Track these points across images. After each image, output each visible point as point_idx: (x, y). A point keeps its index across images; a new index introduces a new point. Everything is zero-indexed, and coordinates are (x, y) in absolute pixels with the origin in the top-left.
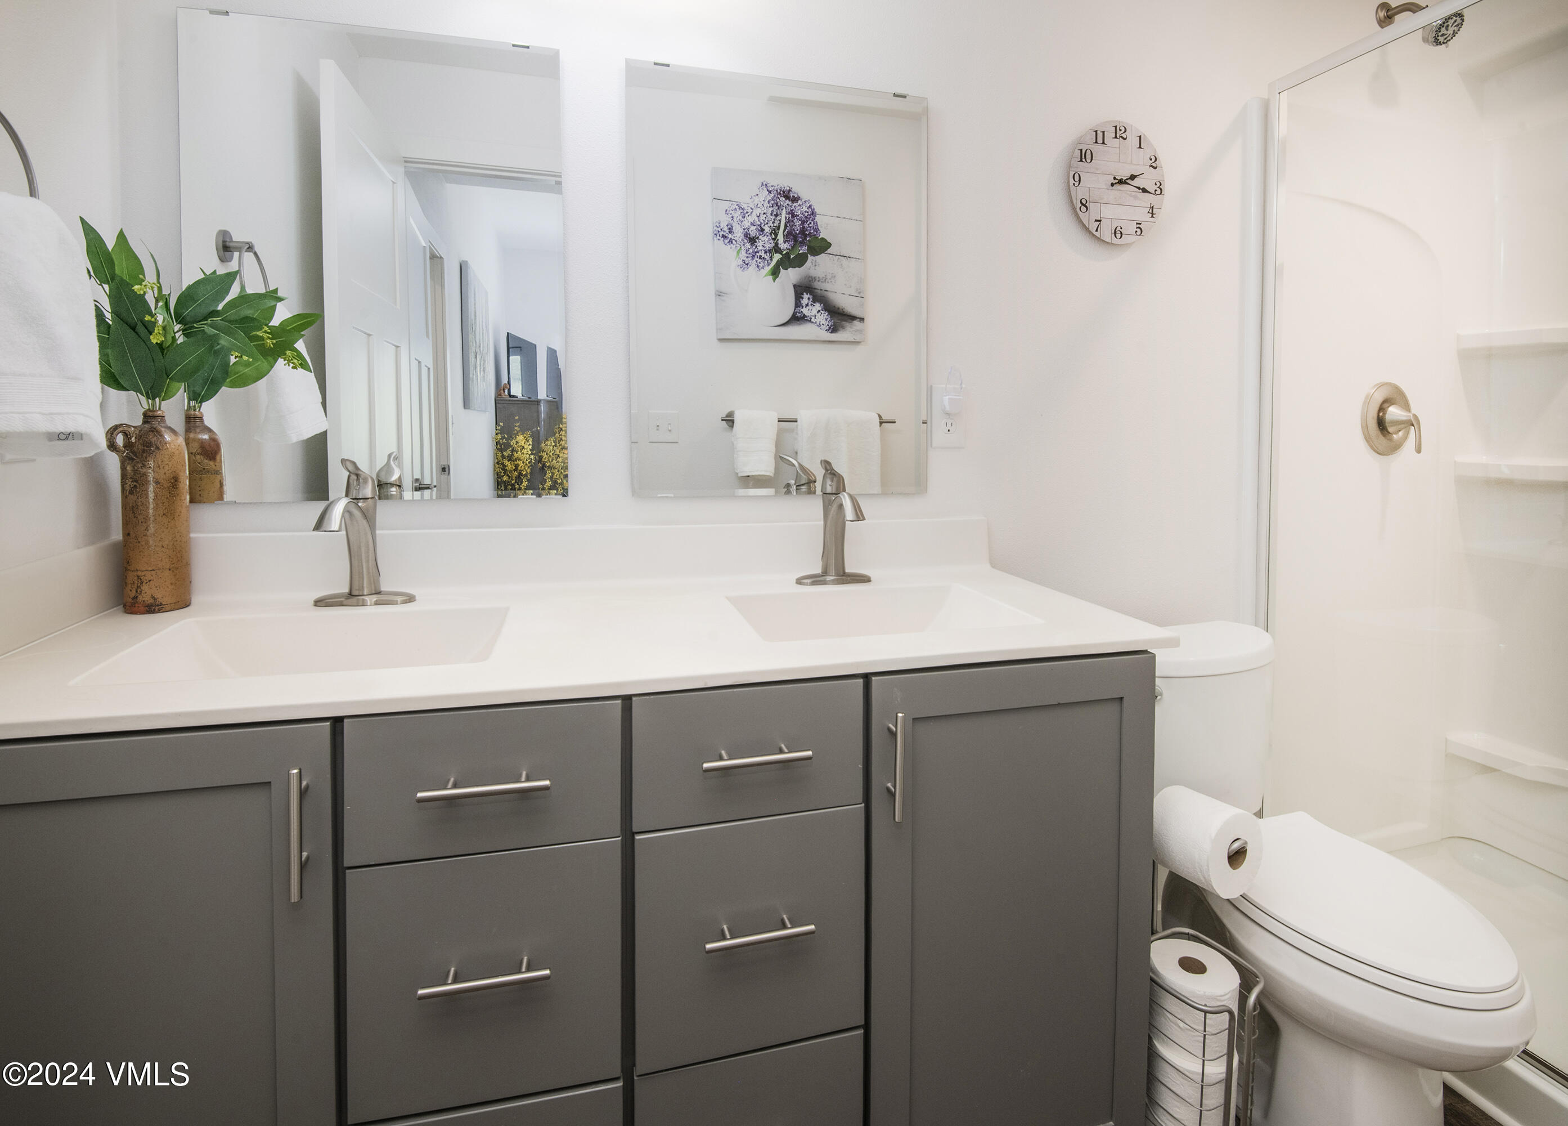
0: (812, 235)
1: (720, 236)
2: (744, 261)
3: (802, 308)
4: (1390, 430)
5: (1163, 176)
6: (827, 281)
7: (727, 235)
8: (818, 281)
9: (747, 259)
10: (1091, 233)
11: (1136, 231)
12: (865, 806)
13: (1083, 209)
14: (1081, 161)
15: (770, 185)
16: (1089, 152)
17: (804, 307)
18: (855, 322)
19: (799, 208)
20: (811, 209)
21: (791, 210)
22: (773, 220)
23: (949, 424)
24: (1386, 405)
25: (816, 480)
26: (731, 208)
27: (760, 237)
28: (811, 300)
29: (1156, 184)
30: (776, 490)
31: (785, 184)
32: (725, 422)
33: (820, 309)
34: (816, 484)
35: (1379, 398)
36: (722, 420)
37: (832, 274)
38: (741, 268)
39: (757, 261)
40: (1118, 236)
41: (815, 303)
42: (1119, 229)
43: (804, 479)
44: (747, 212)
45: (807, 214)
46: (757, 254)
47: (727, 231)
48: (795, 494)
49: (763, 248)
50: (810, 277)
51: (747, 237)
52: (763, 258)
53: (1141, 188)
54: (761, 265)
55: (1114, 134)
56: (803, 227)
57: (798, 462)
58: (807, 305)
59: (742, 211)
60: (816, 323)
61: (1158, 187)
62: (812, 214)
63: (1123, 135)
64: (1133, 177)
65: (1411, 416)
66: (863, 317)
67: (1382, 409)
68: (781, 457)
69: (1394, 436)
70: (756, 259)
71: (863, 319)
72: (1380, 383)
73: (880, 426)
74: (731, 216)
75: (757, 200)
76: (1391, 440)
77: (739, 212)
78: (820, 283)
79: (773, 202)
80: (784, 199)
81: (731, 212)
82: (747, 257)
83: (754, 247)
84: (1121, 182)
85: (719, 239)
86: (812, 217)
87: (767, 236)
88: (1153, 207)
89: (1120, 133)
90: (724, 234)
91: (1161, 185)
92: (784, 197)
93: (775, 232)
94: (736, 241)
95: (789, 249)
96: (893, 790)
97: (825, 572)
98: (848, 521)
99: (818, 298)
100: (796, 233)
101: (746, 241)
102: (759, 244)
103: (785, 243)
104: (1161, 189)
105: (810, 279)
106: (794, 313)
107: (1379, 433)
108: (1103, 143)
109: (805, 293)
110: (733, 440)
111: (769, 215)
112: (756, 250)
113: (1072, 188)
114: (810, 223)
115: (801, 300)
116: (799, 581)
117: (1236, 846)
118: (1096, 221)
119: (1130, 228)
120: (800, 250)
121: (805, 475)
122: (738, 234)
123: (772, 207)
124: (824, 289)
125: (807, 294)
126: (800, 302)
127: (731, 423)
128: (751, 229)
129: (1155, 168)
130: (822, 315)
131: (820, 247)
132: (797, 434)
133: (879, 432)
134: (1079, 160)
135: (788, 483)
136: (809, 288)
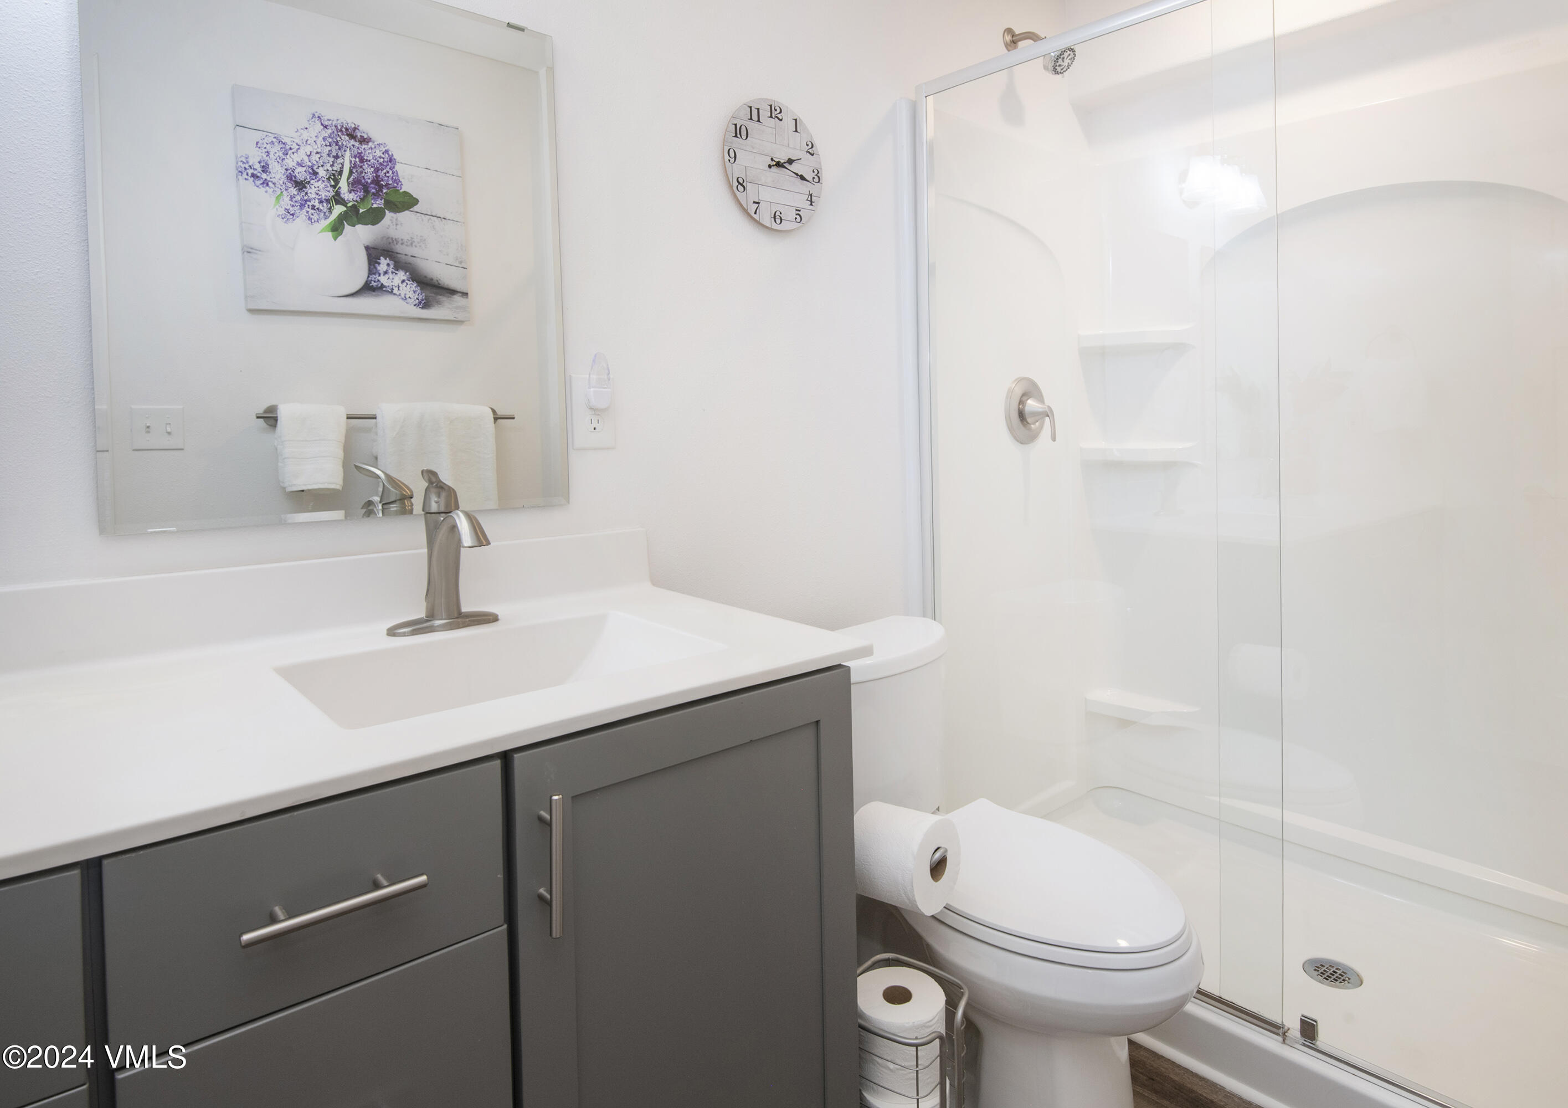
0: (390, 186)
1: (247, 175)
2: (287, 211)
3: (379, 276)
4: (1029, 420)
5: (820, 163)
6: (414, 244)
7: (259, 175)
8: (402, 244)
9: (291, 209)
10: (750, 214)
11: (796, 218)
12: (508, 926)
13: (741, 188)
14: (736, 136)
15: (326, 118)
16: (743, 128)
17: (382, 275)
18: (455, 296)
19: (370, 151)
20: (388, 154)
21: (359, 153)
22: (332, 163)
23: (595, 422)
24: (1024, 398)
25: (413, 495)
26: (266, 141)
27: (312, 182)
28: (392, 266)
29: (814, 172)
30: (346, 513)
31: (350, 119)
32: (262, 420)
33: (405, 278)
34: (412, 500)
35: (1018, 392)
36: (258, 417)
37: (421, 236)
38: (283, 219)
39: (308, 212)
40: (778, 221)
41: (397, 270)
42: (778, 213)
43: (394, 494)
44: (291, 149)
45: (382, 160)
46: (308, 203)
47: (260, 170)
48: (381, 515)
49: (317, 197)
50: (388, 238)
51: (291, 179)
52: (318, 209)
53: (799, 174)
54: (315, 217)
55: (770, 113)
56: (378, 176)
57: (383, 472)
58: (386, 273)
59: (282, 146)
60: (400, 295)
61: (816, 175)
62: (391, 160)
63: (779, 116)
64: (790, 161)
65: (1046, 407)
66: (465, 291)
67: (1021, 402)
68: (356, 466)
69: (1032, 426)
70: (306, 208)
71: (467, 294)
72: (1019, 378)
73: (495, 423)
74: (266, 150)
75: (305, 135)
76: (1030, 429)
77: (277, 147)
78: (404, 246)
79: (330, 140)
80: (347, 138)
81: (265, 145)
82: (293, 206)
83: (303, 194)
84: (778, 164)
85: (246, 179)
86: (390, 164)
87: (323, 181)
88: (811, 194)
89: (775, 112)
90: (255, 172)
91: (818, 173)
92: (348, 135)
93: (335, 178)
94: (274, 184)
95: (356, 201)
96: (548, 896)
97: (431, 616)
98: (466, 547)
99: (400, 264)
100: (367, 183)
101: (290, 185)
102: (312, 191)
103: (350, 193)
104: (818, 177)
105: (391, 241)
106: (367, 281)
107: (1020, 422)
108: (759, 121)
109: (382, 258)
110: (276, 444)
111: (325, 155)
112: (306, 198)
113: (728, 164)
114: (388, 172)
115: (377, 265)
116: (392, 632)
117: (938, 855)
118: (754, 202)
119: (790, 214)
120: (372, 204)
121: (396, 489)
122: (277, 173)
123: (330, 146)
124: (410, 254)
125: (386, 259)
126: (376, 268)
127: (272, 422)
128: (297, 171)
129: (812, 155)
130: (408, 286)
131: (406, 203)
132: (376, 434)
133: (494, 429)
134: (734, 135)
135: (369, 501)
136: (389, 251)
